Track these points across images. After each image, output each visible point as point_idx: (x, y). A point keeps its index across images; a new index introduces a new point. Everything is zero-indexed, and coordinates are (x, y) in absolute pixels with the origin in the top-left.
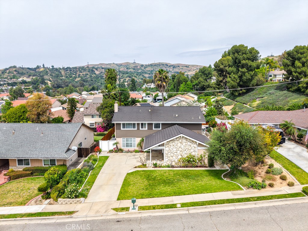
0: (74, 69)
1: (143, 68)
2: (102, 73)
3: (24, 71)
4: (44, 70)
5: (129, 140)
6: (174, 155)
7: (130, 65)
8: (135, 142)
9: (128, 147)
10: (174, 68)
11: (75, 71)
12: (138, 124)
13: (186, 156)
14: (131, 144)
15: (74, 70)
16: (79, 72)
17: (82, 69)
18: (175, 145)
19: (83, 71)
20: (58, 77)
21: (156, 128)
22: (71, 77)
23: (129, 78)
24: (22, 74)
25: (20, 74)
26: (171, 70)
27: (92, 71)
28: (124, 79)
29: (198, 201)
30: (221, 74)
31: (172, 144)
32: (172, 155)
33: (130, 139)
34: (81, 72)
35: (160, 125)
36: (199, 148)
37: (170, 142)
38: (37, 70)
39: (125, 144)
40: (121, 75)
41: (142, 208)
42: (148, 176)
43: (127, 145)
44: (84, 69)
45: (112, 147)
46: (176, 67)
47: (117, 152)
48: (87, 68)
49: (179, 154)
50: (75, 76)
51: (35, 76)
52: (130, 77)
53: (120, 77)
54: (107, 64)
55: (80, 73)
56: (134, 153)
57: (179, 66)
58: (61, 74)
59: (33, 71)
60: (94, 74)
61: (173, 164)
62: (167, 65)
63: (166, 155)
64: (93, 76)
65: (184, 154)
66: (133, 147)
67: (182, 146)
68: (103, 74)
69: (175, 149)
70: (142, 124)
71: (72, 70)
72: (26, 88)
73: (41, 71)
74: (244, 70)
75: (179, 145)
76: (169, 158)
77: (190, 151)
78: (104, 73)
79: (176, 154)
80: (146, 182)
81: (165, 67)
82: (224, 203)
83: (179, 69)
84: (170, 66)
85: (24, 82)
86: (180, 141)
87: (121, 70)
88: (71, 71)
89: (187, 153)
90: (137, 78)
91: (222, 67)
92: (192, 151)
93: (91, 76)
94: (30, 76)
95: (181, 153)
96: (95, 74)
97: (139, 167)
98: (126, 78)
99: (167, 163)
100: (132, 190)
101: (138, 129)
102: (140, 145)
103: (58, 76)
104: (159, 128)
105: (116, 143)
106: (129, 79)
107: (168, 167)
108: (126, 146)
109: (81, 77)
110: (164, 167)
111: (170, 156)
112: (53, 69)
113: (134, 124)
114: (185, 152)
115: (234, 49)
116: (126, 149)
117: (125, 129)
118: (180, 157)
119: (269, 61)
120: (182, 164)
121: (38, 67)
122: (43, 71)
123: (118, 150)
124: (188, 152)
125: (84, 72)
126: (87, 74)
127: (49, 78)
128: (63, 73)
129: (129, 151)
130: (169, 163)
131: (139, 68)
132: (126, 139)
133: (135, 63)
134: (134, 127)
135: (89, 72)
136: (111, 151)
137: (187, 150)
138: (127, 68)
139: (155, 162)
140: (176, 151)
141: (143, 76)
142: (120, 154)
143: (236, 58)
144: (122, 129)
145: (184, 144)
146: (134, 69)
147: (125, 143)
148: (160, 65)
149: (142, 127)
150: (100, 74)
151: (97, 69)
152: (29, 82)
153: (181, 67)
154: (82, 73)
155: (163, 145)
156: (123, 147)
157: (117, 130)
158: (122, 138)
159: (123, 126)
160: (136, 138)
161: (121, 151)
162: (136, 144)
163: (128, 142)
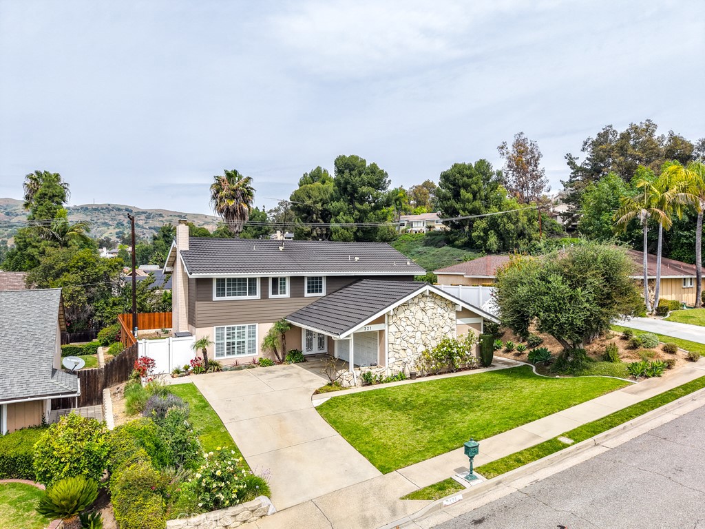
5: (236, 331)
6: (410, 345)
7: (16, 206)
8: (254, 336)
9: (233, 353)
10: (148, 218)
12: (264, 280)
13: (434, 344)
14: (244, 342)
18: (410, 317)
21: (313, 292)
29: (590, 421)
30: (306, 218)
31: (402, 315)
32: (404, 344)
33: (239, 328)
35: (321, 283)
36: (459, 322)
37: (400, 309)
39: (222, 344)
41: (491, 470)
43: (228, 349)
47: (204, 372)
49: (420, 342)
57: (161, 215)
63: (390, 345)
65: (430, 338)
66: (250, 352)
67: (426, 320)
69: (410, 329)
70: (275, 280)
75: (420, 315)
76: (397, 355)
77: (443, 330)
79: (412, 340)
80: (402, 416)
81: (124, 216)
82: (644, 412)
86: (422, 304)
89: (436, 336)
91: (308, 202)
92: (446, 329)
95: (424, 336)
97: (326, 390)
99: (393, 368)
101: (264, 296)
102: (273, 342)
104: (321, 291)
105: (204, 343)
107: (400, 378)
108: (226, 351)
110: (388, 381)
111: (399, 348)
113: (253, 280)
114: (433, 334)
115: (341, 163)
116: (226, 360)
117: (226, 298)
118: (422, 349)
119: (399, 195)
120: (432, 367)
123: (207, 366)
124: (438, 334)
130: (398, 369)
132: (228, 329)
134: (253, 291)
136: (183, 372)
137: (435, 329)
138: (7, 214)
140: (412, 334)
142: (213, 378)
143: (347, 183)
144: (215, 298)
145: (430, 312)
147: (226, 341)
148: (109, 211)
149: (275, 292)
155: (381, 320)
156: (218, 355)
157: (199, 302)
158: (215, 327)
159: (218, 290)
160: (257, 324)
161: (216, 368)
162: (259, 340)
163: (234, 338)
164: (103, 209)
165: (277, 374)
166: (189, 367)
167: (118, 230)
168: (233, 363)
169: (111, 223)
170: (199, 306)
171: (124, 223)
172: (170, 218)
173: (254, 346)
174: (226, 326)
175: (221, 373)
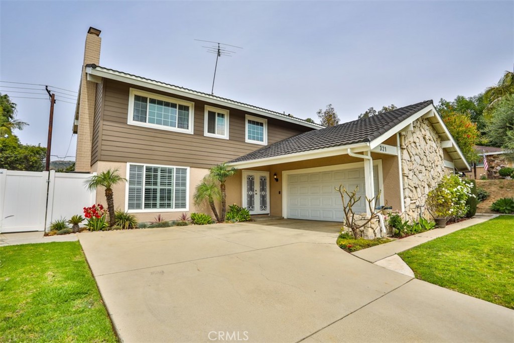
5: (159, 174)
6: (419, 183)
8: (184, 184)
9: (155, 206)
12: (199, 112)
13: (434, 185)
14: (169, 192)
18: (418, 144)
21: (254, 138)
31: (411, 140)
32: (415, 179)
33: (162, 169)
35: (262, 129)
39: (139, 191)
43: (147, 195)
47: (106, 229)
49: (426, 180)
63: (406, 178)
65: (431, 176)
66: (177, 206)
67: (427, 152)
69: (418, 159)
70: (211, 115)
75: (423, 144)
76: (411, 195)
79: (420, 176)
86: (423, 131)
89: (434, 175)
99: (410, 214)
101: (199, 131)
104: (262, 140)
108: (143, 202)
111: (413, 184)
113: (184, 109)
117: (148, 125)
118: (427, 190)
124: (436, 172)
132: (148, 169)
134: (183, 123)
137: (433, 166)
140: (420, 168)
144: (131, 121)
145: (428, 144)
147: (143, 188)
149: (211, 129)
156: (131, 206)
157: (105, 123)
158: (128, 164)
159: (136, 110)
160: (188, 169)
161: (127, 223)
162: (191, 190)
163: (155, 184)
166: (80, 219)
168: (154, 219)
170: (105, 127)
173: (184, 198)
174: (145, 165)
175: (134, 230)
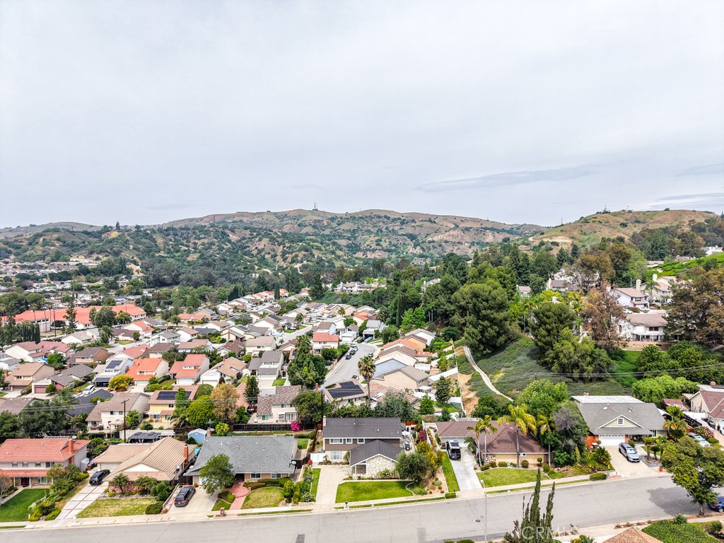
0: (184, 231)
1: (334, 224)
2: (244, 238)
3: (77, 241)
4: (119, 236)
6: (374, 470)
7: (305, 216)
9: (336, 459)
10: (402, 223)
11: (185, 235)
12: (344, 440)
13: (382, 470)
14: (339, 456)
15: (183, 234)
16: (195, 239)
17: (200, 232)
18: (374, 463)
19: (203, 236)
20: (151, 253)
21: (360, 442)
22: (178, 251)
23: (304, 253)
24: (74, 248)
25: (68, 245)
26: (396, 228)
27: (224, 234)
28: (294, 254)
31: (372, 461)
33: (337, 452)
34: (199, 239)
35: (363, 440)
36: (392, 464)
38: (103, 236)
40: (287, 245)
41: (352, 507)
42: (354, 487)
43: (334, 458)
44: (206, 231)
45: (322, 460)
46: (407, 223)
47: (327, 464)
48: (211, 229)
49: (378, 469)
50: (186, 248)
51: (104, 252)
52: (307, 251)
53: (285, 248)
54: (255, 214)
55: (196, 241)
56: (341, 465)
57: (413, 221)
58: (156, 245)
59: (95, 237)
60: (227, 243)
61: (373, 477)
62: (388, 218)
63: (368, 469)
64: (225, 247)
65: (381, 468)
66: (340, 459)
67: (380, 463)
68: (247, 242)
70: (348, 439)
71: (179, 234)
72: (93, 287)
73: (114, 239)
74: (486, 323)
75: (378, 461)
76: (370, 472)
77: (386, 466)
78: (249, 238)
79: (375, 468)
80: (353, 491)
81: (384, 223)
83: (414, 226)
84: (394, 220)
85: (84, 271)
86: (378, 459)
87: (286, 229)
88: (177, 235)
90: (322, 252)
93: (221, 249)
94: (92, 253)
95: (379, 467)
96: (230, 241)
97: (347, 479)
98: (297, 253)
99: (369, 476)
100: (344, 496)
101: (345, 442)
102: (346, 457)
103: (150, 251)
104: (363, 442)
105: (326, 457)
106: (305, 255)
107: (369, 479)
109: (200, 252)
110: (366, 479)
111: (371, 470)
112: (139, 233)
113: (341, 440)
116: (333, 461)
117: (334, 443)
118: (378, 471)
120: (380, 477)
121: (107, 229)
122: (116, 238)
123: (327, 462)
124: (384, 467)
125: (205, 238)
126: (213, 244)
127: (133, 258)
128: (160, 241)
129: (336, 463)
131: (325, 223)
132: (335, 452)
133: (316, 210)
134: (341, 442)
135: (216, 238)
136: (321, 463)
138: (299, 225)
139: (359, 475)
141: (334, 244)
142: (328, 466)
144: (330, 443)
145: (381, 461)
146: (314, 227)
147: (333, 456)
148: (372, 219)
149: (348, 442)
150: (240, 241)
151: (232, 231)
152: (93, 269)
153: (418, 223)
154: (202, 240)
155: (365, 462)
158: (330, 451)
160: (342, 451)
162: (343, 456)
164: (366, 217)
165: (343, 469)
167: (377, 238)
169: (372, 230)
171: (383, 229)
172: (422, 222)
